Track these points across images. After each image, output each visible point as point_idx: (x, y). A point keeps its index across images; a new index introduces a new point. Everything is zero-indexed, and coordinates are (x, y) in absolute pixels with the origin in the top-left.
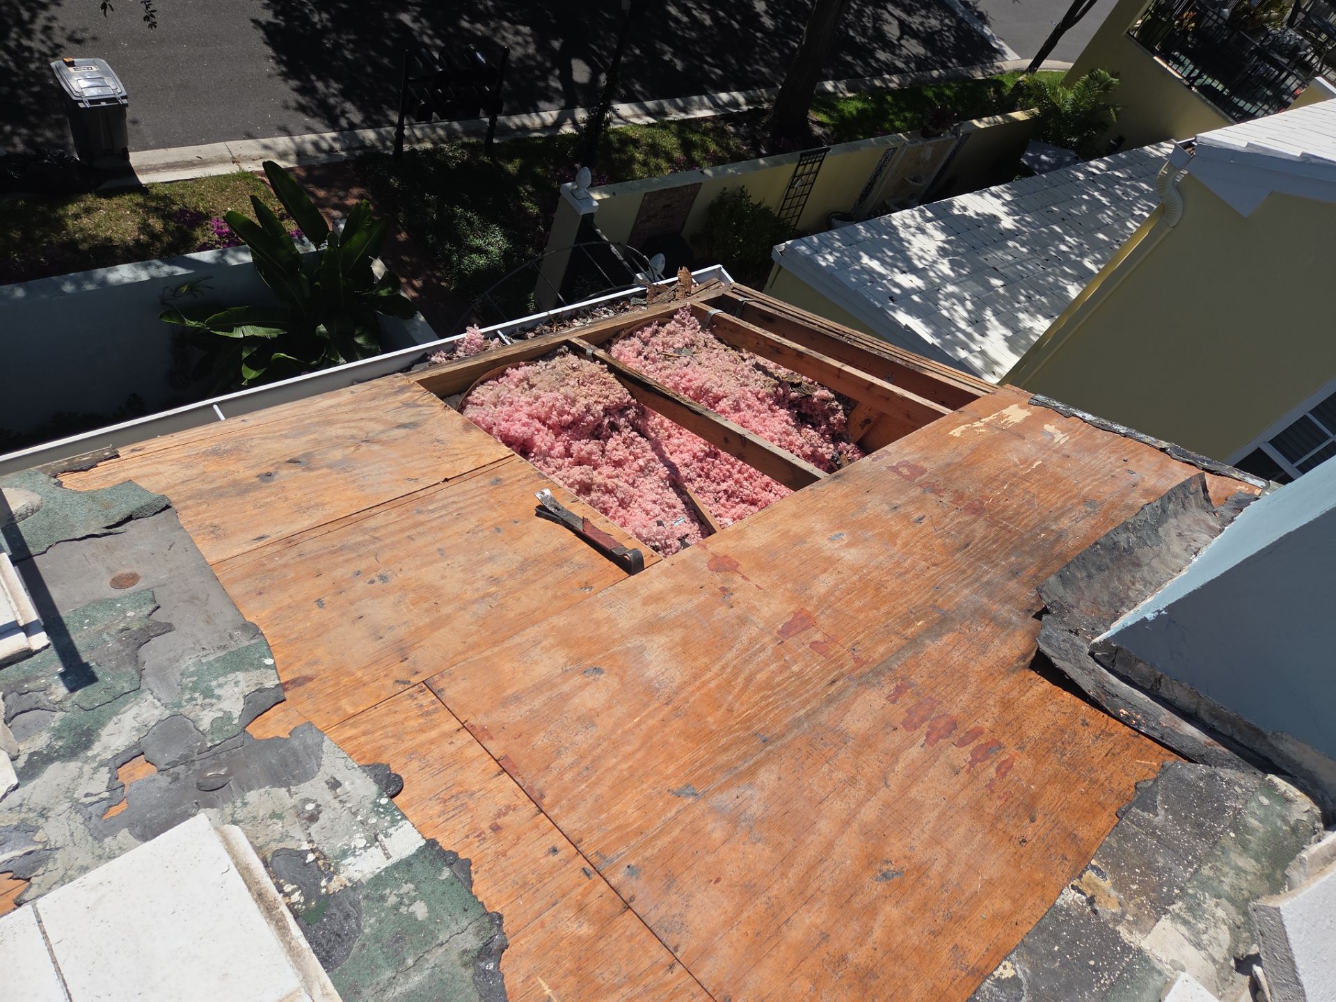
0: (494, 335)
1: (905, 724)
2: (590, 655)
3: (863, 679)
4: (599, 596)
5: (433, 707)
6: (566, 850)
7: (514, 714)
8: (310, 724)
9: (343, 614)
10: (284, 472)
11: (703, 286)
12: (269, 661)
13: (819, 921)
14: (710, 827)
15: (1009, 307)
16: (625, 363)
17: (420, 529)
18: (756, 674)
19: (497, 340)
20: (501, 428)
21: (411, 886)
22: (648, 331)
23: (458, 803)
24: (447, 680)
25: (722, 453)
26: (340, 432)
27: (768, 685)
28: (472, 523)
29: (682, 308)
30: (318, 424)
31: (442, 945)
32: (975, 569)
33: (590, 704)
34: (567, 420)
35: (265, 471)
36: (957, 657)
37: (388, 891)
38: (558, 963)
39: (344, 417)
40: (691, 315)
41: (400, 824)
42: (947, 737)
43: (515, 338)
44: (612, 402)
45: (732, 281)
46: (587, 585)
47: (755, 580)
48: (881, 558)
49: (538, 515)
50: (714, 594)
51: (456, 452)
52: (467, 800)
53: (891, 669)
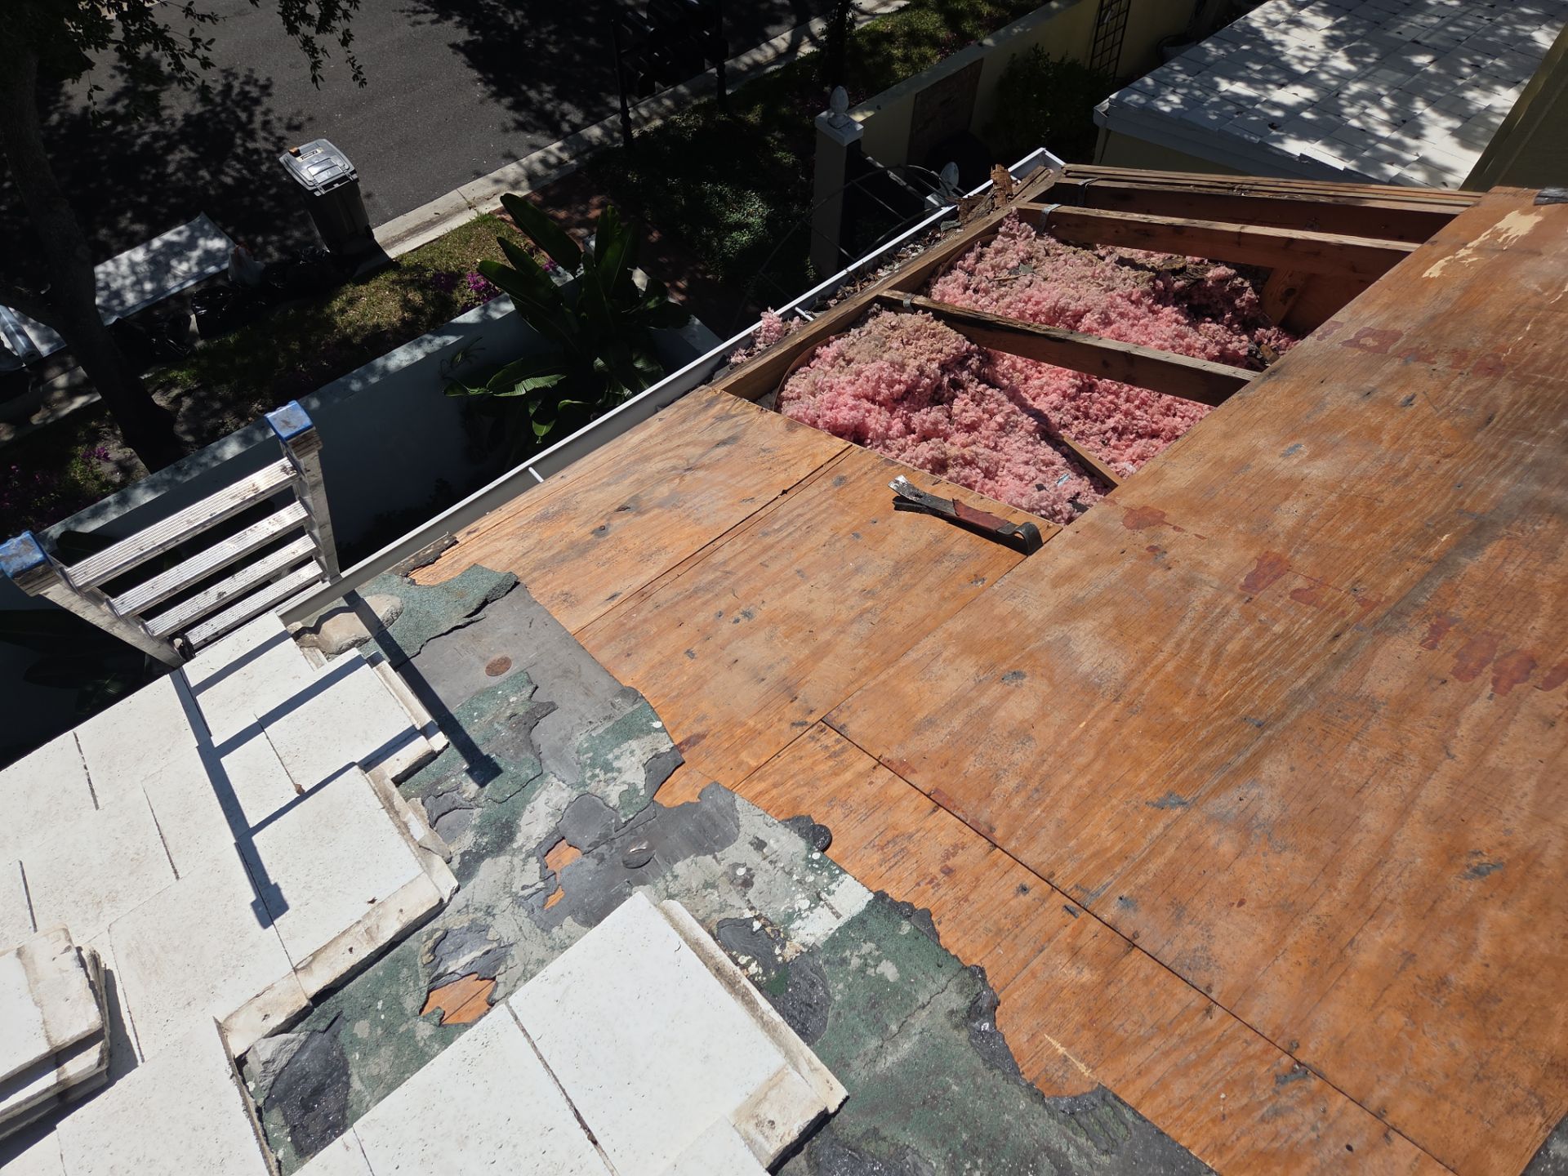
0: (792, 313)
1: (1458, 673)
2: (1004, 659)
3: (1379, 626)
4: (996, 587)
5: (838, 747)
6: (1039, 888)
7: (934, 740)
8: (716, 783)
9: (716, 661)
10: (617, 522)
11: (1026, 181)
12: (657, 725)
13: (1396, 938)
14: (1213, 840)
15: (1448, 88)
16: (952, 305)
17: (771, 553)
18: (1225, 645)
19: (797, 319)
20: (827, 419)
21: (873, 945)
22: (971, 257)
23: (897, 848)
24: (847, 714)
25: (1099, 383)
26: (660, 466)
27: (1245, 655)
28: (824, 534)
29: (1007, 217)
30: (636, 462)
31: (923, 1007)
32: (1511, 448)
33: (1019, 716)
34: (900, 390)
35: (597, 526)
36: (1513, 572)
37: (848, 953)
38: (1064, 1017)
39: (659, 448)
40: (1021, 222)
41: (840, 878)
42: (1525, 680)
43: (816, 311)
44: (948, 356)
45: (1062, 163)
46: (977, 578)
47: (1192, 530)
48: (1365, 463)
49: (897, 508)
50: (1142, 557)
51: (787, 458)
52: (906, 843)
53: (1417, 606)
